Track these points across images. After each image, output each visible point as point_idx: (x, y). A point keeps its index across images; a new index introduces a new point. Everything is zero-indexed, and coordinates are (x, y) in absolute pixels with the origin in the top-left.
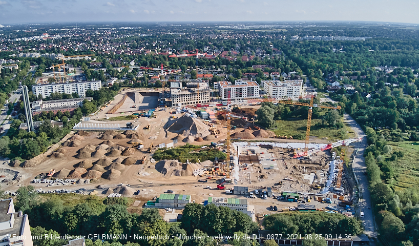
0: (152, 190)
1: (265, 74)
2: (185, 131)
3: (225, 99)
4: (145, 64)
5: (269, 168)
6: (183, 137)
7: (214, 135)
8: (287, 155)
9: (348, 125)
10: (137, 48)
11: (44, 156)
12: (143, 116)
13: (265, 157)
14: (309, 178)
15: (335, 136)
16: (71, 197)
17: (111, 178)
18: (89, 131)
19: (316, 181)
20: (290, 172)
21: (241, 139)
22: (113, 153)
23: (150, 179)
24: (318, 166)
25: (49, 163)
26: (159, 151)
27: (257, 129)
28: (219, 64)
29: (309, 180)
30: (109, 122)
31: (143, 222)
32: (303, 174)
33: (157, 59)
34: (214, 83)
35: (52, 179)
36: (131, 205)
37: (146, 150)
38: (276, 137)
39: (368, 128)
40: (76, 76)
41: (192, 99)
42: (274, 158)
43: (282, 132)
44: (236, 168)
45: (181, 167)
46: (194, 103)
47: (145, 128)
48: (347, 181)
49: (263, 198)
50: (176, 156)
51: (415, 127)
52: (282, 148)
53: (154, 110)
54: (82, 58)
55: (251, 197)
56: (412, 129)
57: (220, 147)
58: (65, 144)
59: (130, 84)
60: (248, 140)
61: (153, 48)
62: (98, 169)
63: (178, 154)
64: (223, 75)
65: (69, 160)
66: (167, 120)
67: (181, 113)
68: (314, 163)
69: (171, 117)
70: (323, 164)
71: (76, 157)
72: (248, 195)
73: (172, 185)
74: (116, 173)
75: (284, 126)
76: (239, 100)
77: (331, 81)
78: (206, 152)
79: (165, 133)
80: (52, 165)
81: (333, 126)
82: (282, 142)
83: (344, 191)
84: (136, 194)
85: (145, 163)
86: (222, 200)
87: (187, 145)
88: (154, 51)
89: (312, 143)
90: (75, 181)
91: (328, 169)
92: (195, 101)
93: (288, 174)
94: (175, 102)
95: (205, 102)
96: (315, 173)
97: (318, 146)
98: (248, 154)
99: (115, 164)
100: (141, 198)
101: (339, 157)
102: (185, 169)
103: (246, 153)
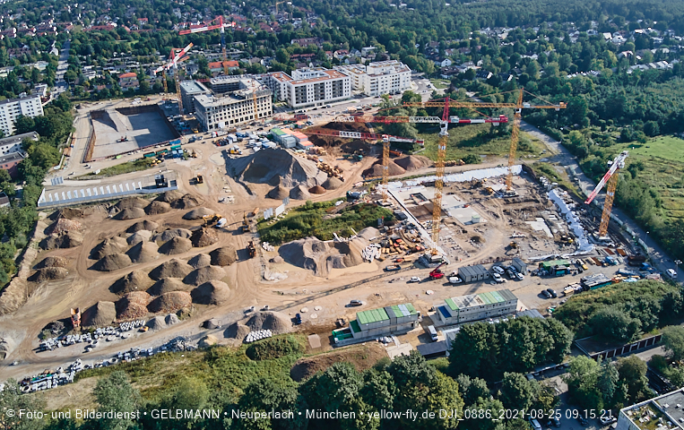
0: (320, 307)
2: (282, 178)
3: (298, 105)
4: (85, 51)
5: (472, 223)
6: (284, 189)
7: (336, 176)
8: (477, 195)
9: (522, 129)
10: (39, 21)
11: (21, 281)
12: (166, 157)
13: (447, 202)
14: (538, 225)
15: (521, 149)
16: (165, 362)
17: (217, 299)
18: (77, 206)
19: (555, 231)
20: (508, 223)
21: (390, 178)
22: (177, 245)
24: (536, 203)
25: (46, 294)
26: (263, 225)
27: (396, 156)
29: (543, 230)
30: (106, 179)
32: (528, 222)
33: (103, 39)
35: (83, 332)
36: (307, 347)
37: (235, 227)
39: (554, 130)
41: (242, 112)
42: (465, 203)
45: (337, 251)
46: (247, 118)
47: (196, 181)
49: (517, 279)
50: (308, 230)
51: (610, 120)
52: (458, 183)
53: (179, 142)
55: (498, 282)
56: (609, 124)
57: (365, 198)
58: (51, 244)
60: (399, 177)
61: (72, 17)
62: (174, 286)
63: (309, 227)
64: (255, 60)
65: (86, 279)
66: (222, 161)
67: (241, 141)
68: (527, 201)
69: (225, 154)
70: (539, 199)
71: (100, 268)
72: (490, 279)
73: (346, 287)
76: (321, 104)
77: (438, 58)
78: (353, 212)
79: (242, 187)
81: (506, 134)
82: (455, 173)
83: (611, 239)
86: (471, 300)
87: (307, 204)
88: (79, 23)
89: (499, 166)
90: (144, 322)
91: (554, 207)
92: (249, 115)
93: (509, 227)
94: (212, 121)
95: (265, 114)
96: (543, 217)
97: (511, 171)
98: (416, 203)
99: (205, 269)
100: (313, 328)
101: (555, 184)
102: (346, 252)
103: (412, 201)
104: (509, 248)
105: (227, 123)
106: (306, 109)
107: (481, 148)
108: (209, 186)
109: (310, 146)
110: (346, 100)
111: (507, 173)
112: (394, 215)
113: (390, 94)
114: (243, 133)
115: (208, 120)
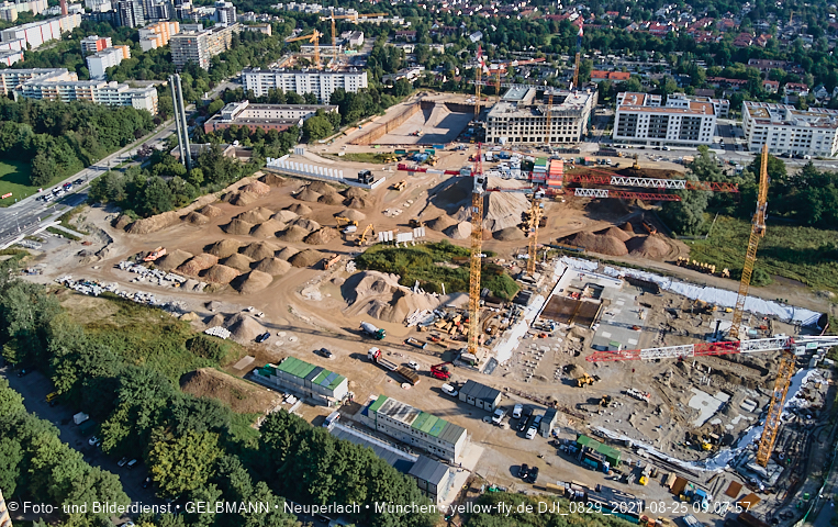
0: (295, 339)
1: (768, 84)
2: (462, 209)
3: (620, 137)
5: (606, 349)
6: (450, 221)
7: (528, 228)
12: (408, 159)
14: (703, 404)
16: (147, 314)
17: (244, 289)
18: (287, 175)
19: (716, 421)
20: (656, 374)
21: (584, 253)
22: (289, 233)
23: (314, 309)
24: (756, 374)
25: (173, 231)
26: (379, 247)
27: (647, 232)
28: (666, 49)
29: (697, 412)
31: (162, 428)
32: (695, 390)
34: (619, 95)
35: (149, 267)
36: (231, 364)
38: (683, 264)
40: (356, 57)
41: (535, 130)
42: (640, 324)
43: (715, 252)
44: (520, 329)
45: (390, 297)
46: (539, 139)
47: (392, 188)
49: (523, 435)
50: (400, 266)
53: (440, 148)
54: (386, 20)
55: (492, 422)
58: (227, 198)
59: (437, 83)
60: (603, 257)
61: (545, 4)
62: (237, 264)
63: (406, 264)
64: (656, 77)
65: (209, 232)
67: (496, 161)
68: (749, 364)
70: (773, 371)
71: (224, 228)
72: (490, 415)
74: (261, 279)
75: (728, 234)
80: (175, 236)
82: (692, 282)
84: (259, 339)
85: (331, 270)
86: (403, 413)
87: (442, 243)
88: (542, 10)
89: (778, 301)
90: (182, 280)
92: (543, 136)
93: (647, 380)
94: (493, 133)
95: (568, 139)
96: (732, 396)
97: (792, 315)
98: (579, 296)
99: (269, 260)
100: (261, 352)
101: (831, 362)
102: (393, 303)
103: (579, 291)
105: (510, 139)
107: (795, 267)
108: (399, 195)
109: (557, 187)
112: (515, 295)
113: (783, 156)
114: (507, 153)
115: (487, 131)
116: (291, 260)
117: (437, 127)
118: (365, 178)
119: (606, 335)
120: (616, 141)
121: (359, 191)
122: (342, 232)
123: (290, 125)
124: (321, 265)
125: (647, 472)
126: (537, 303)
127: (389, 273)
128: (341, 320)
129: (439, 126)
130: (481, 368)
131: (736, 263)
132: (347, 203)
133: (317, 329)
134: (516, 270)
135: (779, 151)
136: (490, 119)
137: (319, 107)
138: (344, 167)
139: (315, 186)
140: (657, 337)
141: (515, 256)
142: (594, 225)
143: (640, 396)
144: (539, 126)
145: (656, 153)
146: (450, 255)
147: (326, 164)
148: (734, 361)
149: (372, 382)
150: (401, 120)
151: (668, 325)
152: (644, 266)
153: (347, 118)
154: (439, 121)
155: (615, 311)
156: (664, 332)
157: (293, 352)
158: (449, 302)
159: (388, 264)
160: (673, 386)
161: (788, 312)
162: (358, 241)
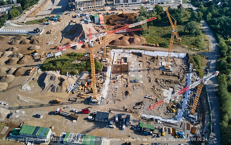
0: (23, 112)
2: (76, 38)
3: (116, 4)
5: (135, 81)
7: (99, 41)
9: (203, 32)
12: (51, 20)
15: (193, 44)
18: (5, 35)
19: (173, 100)
20: (152, 87)
21: (119, 47)
22: (11, 62)
23: (29, 95)
24: (177, 79)
26: (48, 60)
27: (133, 36)
29: (167, 97)
32: (163, 89)
38: (146, 45)
41: (91, 5)
43: (152, 39)
44: (107, 81)
45: (59, 82)
46: (93, 7)
47: (48, 33)
48: (201, 103)
49: (121, 129)
52: (149, 56)
53: (61, 14)
55: (110, 127)
60: (124, 47)
66: (68, 24)
67: (82, 17)
68: (174, 75)
69: (72, 21)
70: (181, 76)
75: (154, 32)
76: (126, 5)
79: (62, 38)
81: (192, 34)
82: (150, 51)
83: (197, 119)
84: (8, 116)
85: (32, 74)
86: (77, 139)
87: (72, 53)
89: (174, 52)
91: (184, 84)
92: (94, 6)
93: (150, 90)
94: (78, 7)
95: (101, 6)
96: (173, 88)
97: (179, 56)
98: (121, 63)
99: (5, 77)
100: (10, 123)
101: (195, 70)
102: (60, 84)
103: (120, 61)
104: (138, 104)
105: (84, 8)
106: (119, 6)
108: (51, 35)
109: (103, 24)
110: (138, 4)
111: (177, 56)
112: (102, 68)
113: (159, 4)
114: (84, 13)
115: (76, 6)
116: (14, 74)
117: (57, 6)
118: (36, 31)
119: (133, 76)
120: (115, 5)
121: (35, 37)
122: (32, 56)
123: (3, 14)
124: (27, 73)
125: (164, 130)
126: (110, 69)
127: (56, 71)
128: (41, 97)
129: (58, 5)
130: (99, 103)
131: (159, 41)
132: (32, 42)
133: (32, 105)
134: (100, 58)
135: (157, 2)
136: (76, 3)
137: (13, 5)
138: (27, 27)
139: (17, 38)
140: (147, 73)
141: (98, 52)
142: (118, 36)
143: (150, 97)
144: (92, 3)
145: (127, 8)
146: (76, 57)
147: (20, 27)
148: (170, 75)
149: (60, 124)
150: (44, 5)
151: (148, 67)
152: (136, 48)
153: (25, 7)
154: (58, 3)
155: (133, 66)
156: (148, 70)
157: (24, 119)
158: (80, 77)
159: (54, 67)
160: (157, 90)
161: (178, 55)
162: (40, 59)
